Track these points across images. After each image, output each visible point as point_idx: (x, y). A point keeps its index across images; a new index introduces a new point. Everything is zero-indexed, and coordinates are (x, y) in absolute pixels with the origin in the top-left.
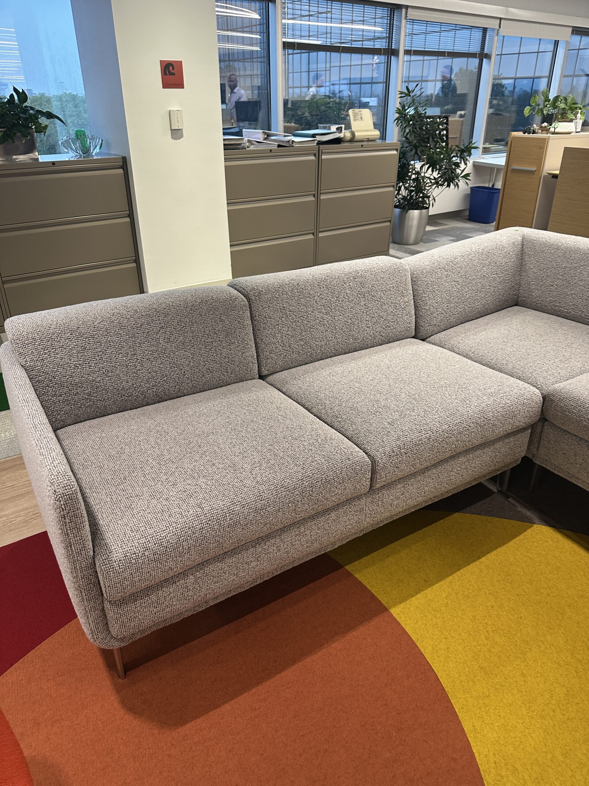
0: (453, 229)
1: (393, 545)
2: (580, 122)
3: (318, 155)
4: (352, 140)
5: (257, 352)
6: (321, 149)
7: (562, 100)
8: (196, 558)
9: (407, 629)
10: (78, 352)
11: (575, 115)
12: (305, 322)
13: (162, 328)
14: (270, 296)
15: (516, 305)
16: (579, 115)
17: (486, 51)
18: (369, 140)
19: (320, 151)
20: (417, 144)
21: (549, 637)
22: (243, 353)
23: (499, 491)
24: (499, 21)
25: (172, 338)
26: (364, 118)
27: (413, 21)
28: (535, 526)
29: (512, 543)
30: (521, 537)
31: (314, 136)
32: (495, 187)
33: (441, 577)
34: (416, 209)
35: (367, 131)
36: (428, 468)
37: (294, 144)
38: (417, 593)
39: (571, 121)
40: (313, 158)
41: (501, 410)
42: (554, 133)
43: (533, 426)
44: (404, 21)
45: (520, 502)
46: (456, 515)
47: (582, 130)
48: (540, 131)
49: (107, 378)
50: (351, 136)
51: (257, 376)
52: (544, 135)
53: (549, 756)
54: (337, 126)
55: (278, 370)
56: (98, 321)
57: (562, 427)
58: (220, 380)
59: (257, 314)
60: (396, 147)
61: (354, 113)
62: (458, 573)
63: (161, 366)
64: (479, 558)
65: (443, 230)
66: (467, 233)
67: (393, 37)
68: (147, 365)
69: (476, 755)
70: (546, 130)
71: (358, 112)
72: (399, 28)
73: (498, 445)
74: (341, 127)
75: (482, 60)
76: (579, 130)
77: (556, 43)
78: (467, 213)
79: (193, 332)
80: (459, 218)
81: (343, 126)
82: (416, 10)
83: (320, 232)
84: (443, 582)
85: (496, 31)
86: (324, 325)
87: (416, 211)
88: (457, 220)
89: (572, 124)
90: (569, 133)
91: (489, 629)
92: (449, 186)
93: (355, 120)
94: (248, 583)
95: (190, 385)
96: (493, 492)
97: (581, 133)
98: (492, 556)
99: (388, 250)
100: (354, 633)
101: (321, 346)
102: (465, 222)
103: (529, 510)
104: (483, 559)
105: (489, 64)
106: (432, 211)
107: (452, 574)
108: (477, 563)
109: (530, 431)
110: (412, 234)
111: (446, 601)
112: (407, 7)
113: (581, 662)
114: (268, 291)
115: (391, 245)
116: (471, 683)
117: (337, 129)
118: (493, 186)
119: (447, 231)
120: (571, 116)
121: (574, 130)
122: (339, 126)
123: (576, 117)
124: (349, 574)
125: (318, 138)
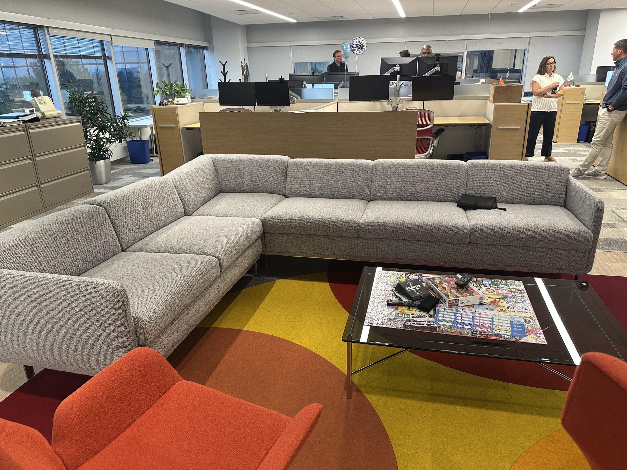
0: (126, 170)
1: (226, 311)
2: (189, 97)
3: (26, 130)
4: (44, 117)
5: (118, 237)
6: (27, 126)
7: (175, 85)
8: (171, 316)
9: (255, 331)
10: (30, 254)
11: (185, 93)
12: (136, 216)
13: (68, 231)
14: (114, 204)
15: (220, 193)
16: (187, 93)
17: (107, 55)
18: (55, 117)
19: (27, 128)
20: (91, 117)
21: (305, 309)
22: (112, 238)
23: (254, 276)
24: (110, 36)
25: (75, 236)
26: (46, 102)
27: (54, 36)
28: (277, 281)
29: (272, 289)
30: (274, 286)
31: (17, 117)
32: (143, 139)
33: (254, 312)
34: (101, 160)
35: (52, 111)
36: (234, 262)
37: (5, 125)
38: (249, 320)
39: (184, 97)
40: (23, 133)
41: (251, 229)
42: (178, 104)
43: (261, 236)
44: (48, 37)
45: (265, 276)
46: (244, 290)
47: (192, 102)
48: (169, 104)
49: (49, 267)
50: (42, 115)
51: (121, 251)
52: (172, 106)
53: (327, 335)
54: (29, 109)
55: (130, 245)
56: (34, 234)
57: (273, 232)
58: (105, 256)
59: (111, 215)
60: (79, 120)
61: (38, 100)
62: (260, 307)
63: (74, 254)
64: (264, 299)
65: (119, 171)
66: (137, 171)
67: (42, 46)
68: (67, 254)
69: (306, 347)
70: (172, 103)
71: (40, 99)
72: (46, 41)
73: (253, 246)
74: (33, 110)
75: (106, 60)
76: (190, 102)
77: (147, 50)
78: (129, 159)
79: (84, 231)
80: (124, 163)
81: (34, 109)
82: (55, 29)
83: (42, 184)
84: (256, 312)
85: (110, 43)
86: (145, 215)
87: (101, 161)
88: (124, 164)
89: (186, 99)
90: (186, 104)
91: (284, 316)
92: (121, 141)
93: (41, 104)
94: (186, 334)
95: (91, 262)
96: (252, 278)
97: (192, 103)
98: (268, 296)
99: (93, 189)
100: (235, 343)
101: (147, 228)
102: (130, 165)
103: (271, 277)
104: (266, 298)
105: (112, 63)
106: (112, 159)
107: (258, 308)
108: (265, 301)
109: (261, 239)
110: (103, 177)
111: (262, 317)
112: (47, 27)
113: (319, 310)
114: (112, 202)
115: (94, 186)
116: (290, 333)
117: (30, 111)
118: (141, 139)
119: (122, 172)
120: (184, 94)
121: (187, 102)
122: (31, 109)
123: (186, 94)
124: (216, 328)
125: (21, 119)
